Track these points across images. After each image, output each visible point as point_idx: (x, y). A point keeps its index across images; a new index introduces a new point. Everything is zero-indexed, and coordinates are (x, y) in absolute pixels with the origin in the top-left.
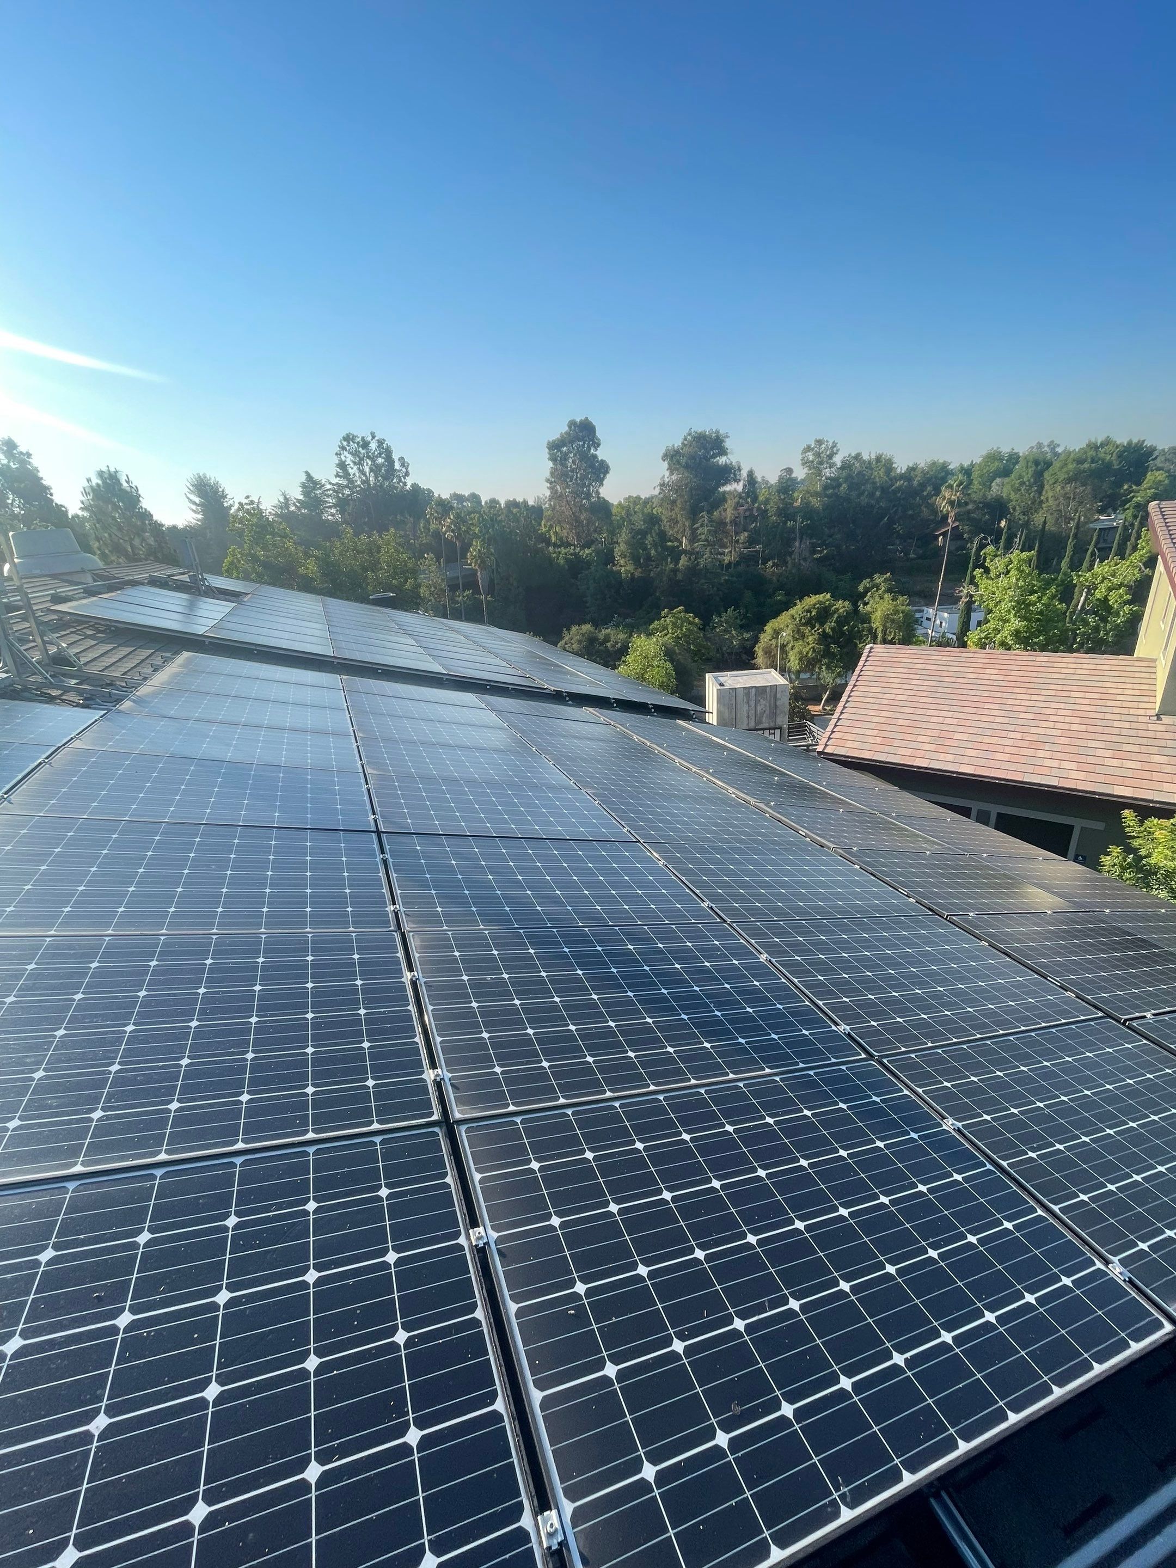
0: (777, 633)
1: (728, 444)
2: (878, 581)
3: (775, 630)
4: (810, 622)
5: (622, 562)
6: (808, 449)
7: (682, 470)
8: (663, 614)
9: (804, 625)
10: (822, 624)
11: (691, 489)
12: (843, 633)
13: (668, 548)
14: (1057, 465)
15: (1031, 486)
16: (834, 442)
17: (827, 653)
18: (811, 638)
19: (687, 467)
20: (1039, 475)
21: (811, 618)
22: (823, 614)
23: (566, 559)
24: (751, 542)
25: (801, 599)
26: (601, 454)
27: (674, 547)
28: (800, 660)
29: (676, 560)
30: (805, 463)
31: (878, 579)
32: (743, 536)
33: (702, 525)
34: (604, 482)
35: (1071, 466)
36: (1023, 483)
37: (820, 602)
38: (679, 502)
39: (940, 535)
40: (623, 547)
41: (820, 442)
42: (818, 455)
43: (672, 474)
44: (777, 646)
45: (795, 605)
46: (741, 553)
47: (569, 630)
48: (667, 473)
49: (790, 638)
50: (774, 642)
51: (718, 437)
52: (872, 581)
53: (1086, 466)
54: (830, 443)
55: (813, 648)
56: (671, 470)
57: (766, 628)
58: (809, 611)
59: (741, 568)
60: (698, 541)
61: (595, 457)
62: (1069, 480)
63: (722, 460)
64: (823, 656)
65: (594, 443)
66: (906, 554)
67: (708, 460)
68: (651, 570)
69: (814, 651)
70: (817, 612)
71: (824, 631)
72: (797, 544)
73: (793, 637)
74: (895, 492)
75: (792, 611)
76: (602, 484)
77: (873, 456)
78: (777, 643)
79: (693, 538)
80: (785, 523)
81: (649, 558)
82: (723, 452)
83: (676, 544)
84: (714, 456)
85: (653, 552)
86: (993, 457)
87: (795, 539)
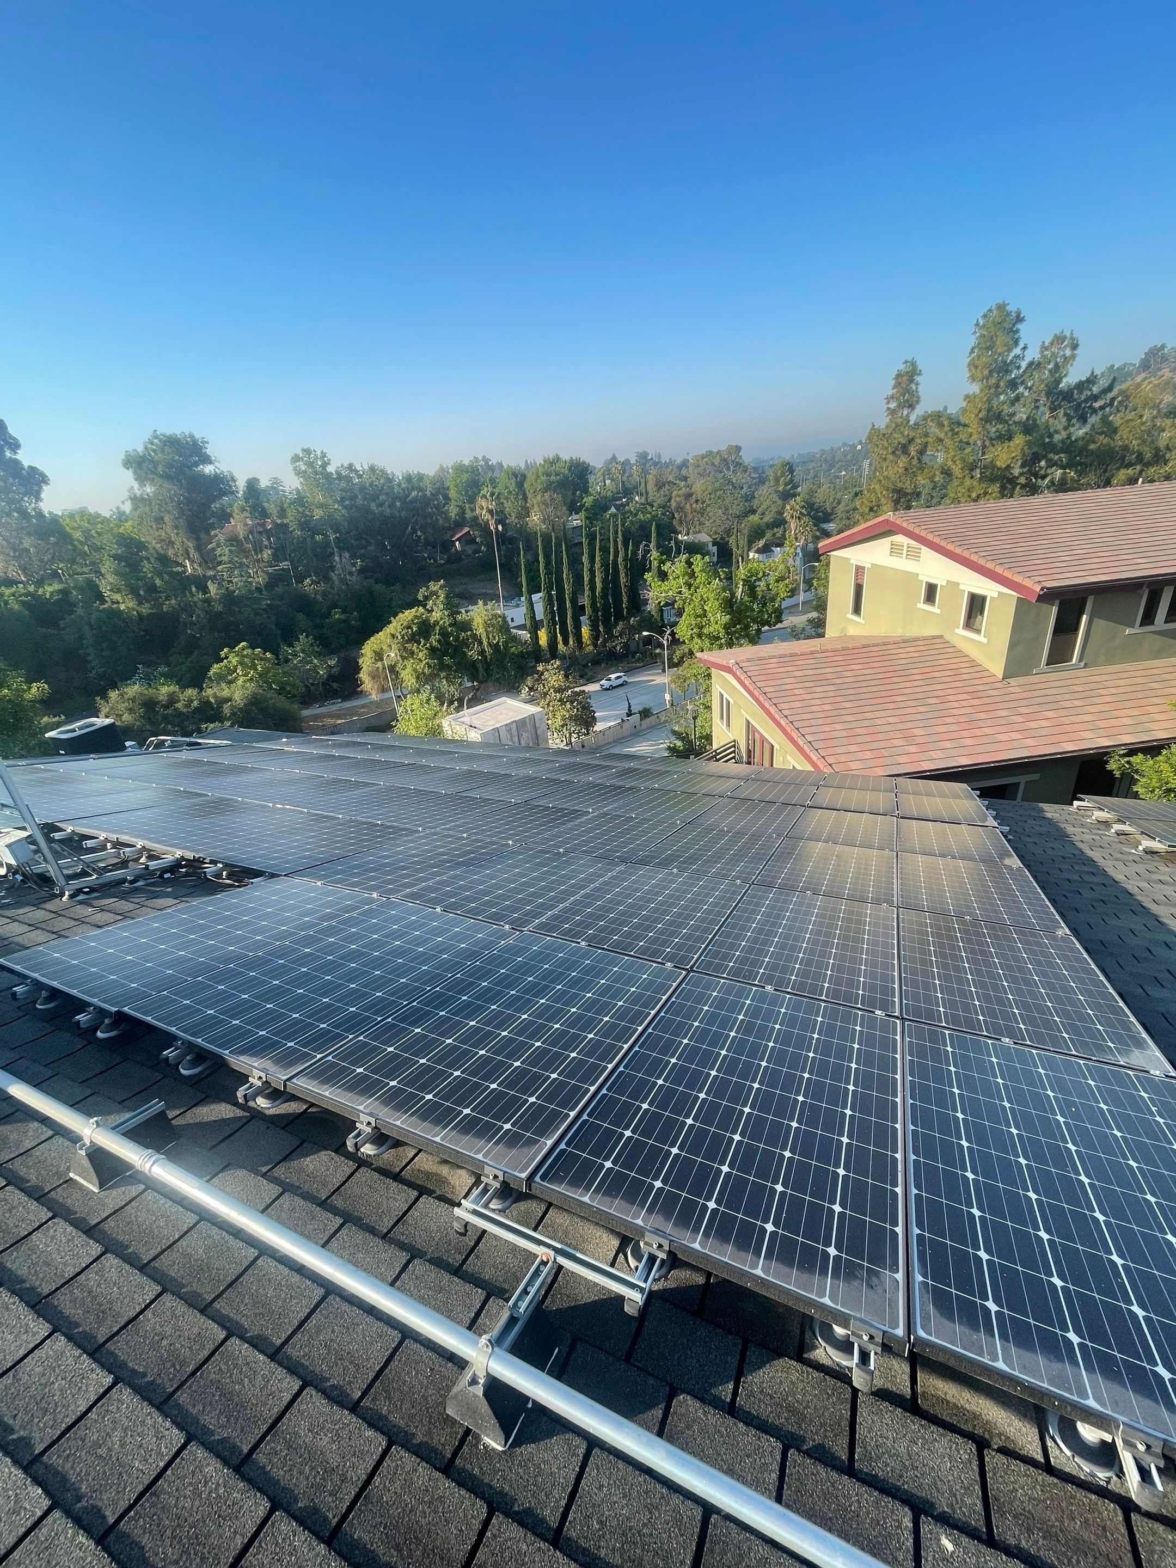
0: (379, 656)
1: (210, 450)
2: (435, 589)
3: (375, 652)
4: (413, 638)
5: (118, 597)
6: (296, 459)
7: (159, 481)
8: (223, 654)
9: (409, 641)
10: (427, 638)
11: (179, 503)
12: (449, 644)
13: (172, 575)
14: (530, 477)
15: (517, 494)
16: (322, 452)
17: (442, 667)
18: (421, 655)
19: (166, 477)
20: (520, 485)
21: (413, 635)
22: (425, 629)
23: (24, 604)
24: (276, 558)
25: (395, 615)
26: (25, 458)
27: (178, 573)
28: (417, 678)
29: (205, 590)
30: (298, 473)
31: (434, 586)
32: (267, 554)
33: (218, 545)
34: (42, 496)
35: (544, 478)
36: (510, 492)
37: (416, 617)
38: (167, 518)
39: (458, 539)
40: (111, 578)
41: (307, 451)
42: (311, 464)
43: (142, 484)
44: (384, 668)
45: (390, 622)
46: (267, 573)
47: (105, 697)
48: (136, 485)
49: (399, 658)
50: (379, 664)
51: (195, 442)
52: (428, 588)
53: (553, 478)
54: (319, 453)
55: (427, 663)
56: (140, 479)
57: (363, 652)
58: (409, 627)
59: (279, 590)
60: (220, 563)
61: (17, 463)
62: (545, 490)
63: (208, 469)
64: (440, 670)
65: (7, 443)
66: (435, 561)
67: (190, 468)
68: (162, 604)
69: (429, 667)
70: (418, 627)
71: (431, 646)
72: (337, 558)
73: (401, 656)
74: (411, 502)
75: (390, 629)
76: (38, 499)
77: (366, 467)
78: (384, 665)
79: (208, 559)
80: (313, 538)
81: (152, 589)
82: (207, 460)
83: (180, 569)
84: (196, 464)
85: (158, 582)
86: (460, 469)
87: (333, 554)
